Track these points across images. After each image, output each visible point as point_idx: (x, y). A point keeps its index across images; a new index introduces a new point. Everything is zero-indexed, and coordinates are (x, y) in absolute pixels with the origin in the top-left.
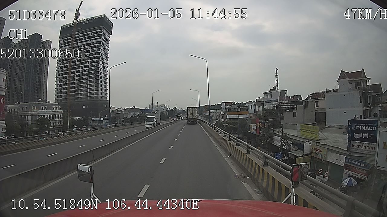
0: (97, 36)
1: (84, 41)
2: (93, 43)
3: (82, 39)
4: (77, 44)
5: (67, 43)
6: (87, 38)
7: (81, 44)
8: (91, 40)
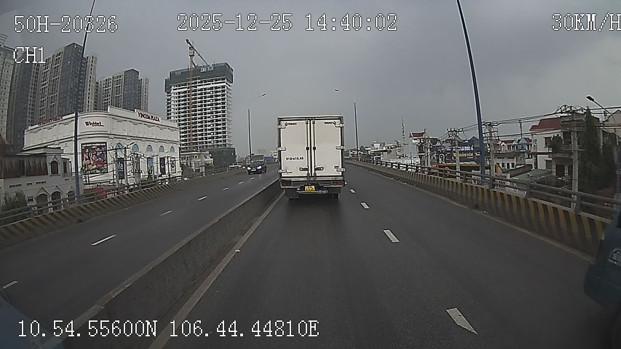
1: (205, 85)
2: (216, 88)
3: (201, 82)
4: (196, 87)
5: (182, 85)
6: (208, 81)
7: (201, 87)
8: (213, 84)
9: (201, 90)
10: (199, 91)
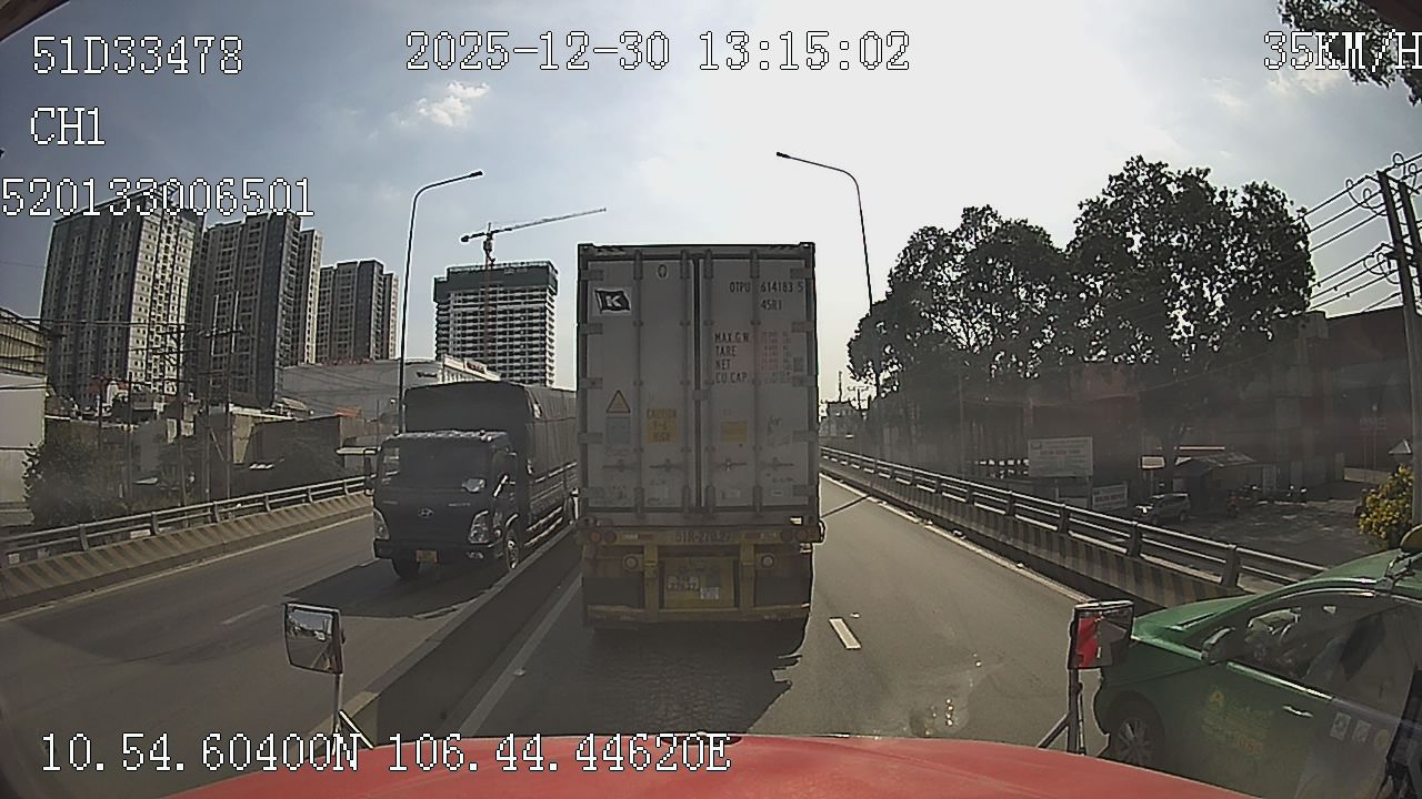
0: (537, 297)
1: (511, 304)
2: (531, 311)
3: (505, 298)
4: (495, 306)
5: (470, 301)
6: (517, 298)
7: (505, 307)
8: (525, 303)
9: (504, 312)
10: (500, 313)
